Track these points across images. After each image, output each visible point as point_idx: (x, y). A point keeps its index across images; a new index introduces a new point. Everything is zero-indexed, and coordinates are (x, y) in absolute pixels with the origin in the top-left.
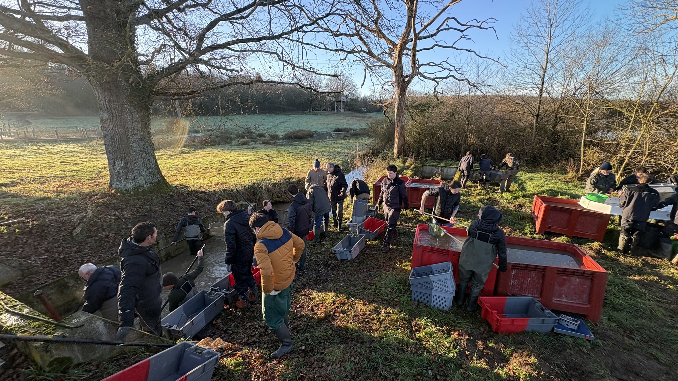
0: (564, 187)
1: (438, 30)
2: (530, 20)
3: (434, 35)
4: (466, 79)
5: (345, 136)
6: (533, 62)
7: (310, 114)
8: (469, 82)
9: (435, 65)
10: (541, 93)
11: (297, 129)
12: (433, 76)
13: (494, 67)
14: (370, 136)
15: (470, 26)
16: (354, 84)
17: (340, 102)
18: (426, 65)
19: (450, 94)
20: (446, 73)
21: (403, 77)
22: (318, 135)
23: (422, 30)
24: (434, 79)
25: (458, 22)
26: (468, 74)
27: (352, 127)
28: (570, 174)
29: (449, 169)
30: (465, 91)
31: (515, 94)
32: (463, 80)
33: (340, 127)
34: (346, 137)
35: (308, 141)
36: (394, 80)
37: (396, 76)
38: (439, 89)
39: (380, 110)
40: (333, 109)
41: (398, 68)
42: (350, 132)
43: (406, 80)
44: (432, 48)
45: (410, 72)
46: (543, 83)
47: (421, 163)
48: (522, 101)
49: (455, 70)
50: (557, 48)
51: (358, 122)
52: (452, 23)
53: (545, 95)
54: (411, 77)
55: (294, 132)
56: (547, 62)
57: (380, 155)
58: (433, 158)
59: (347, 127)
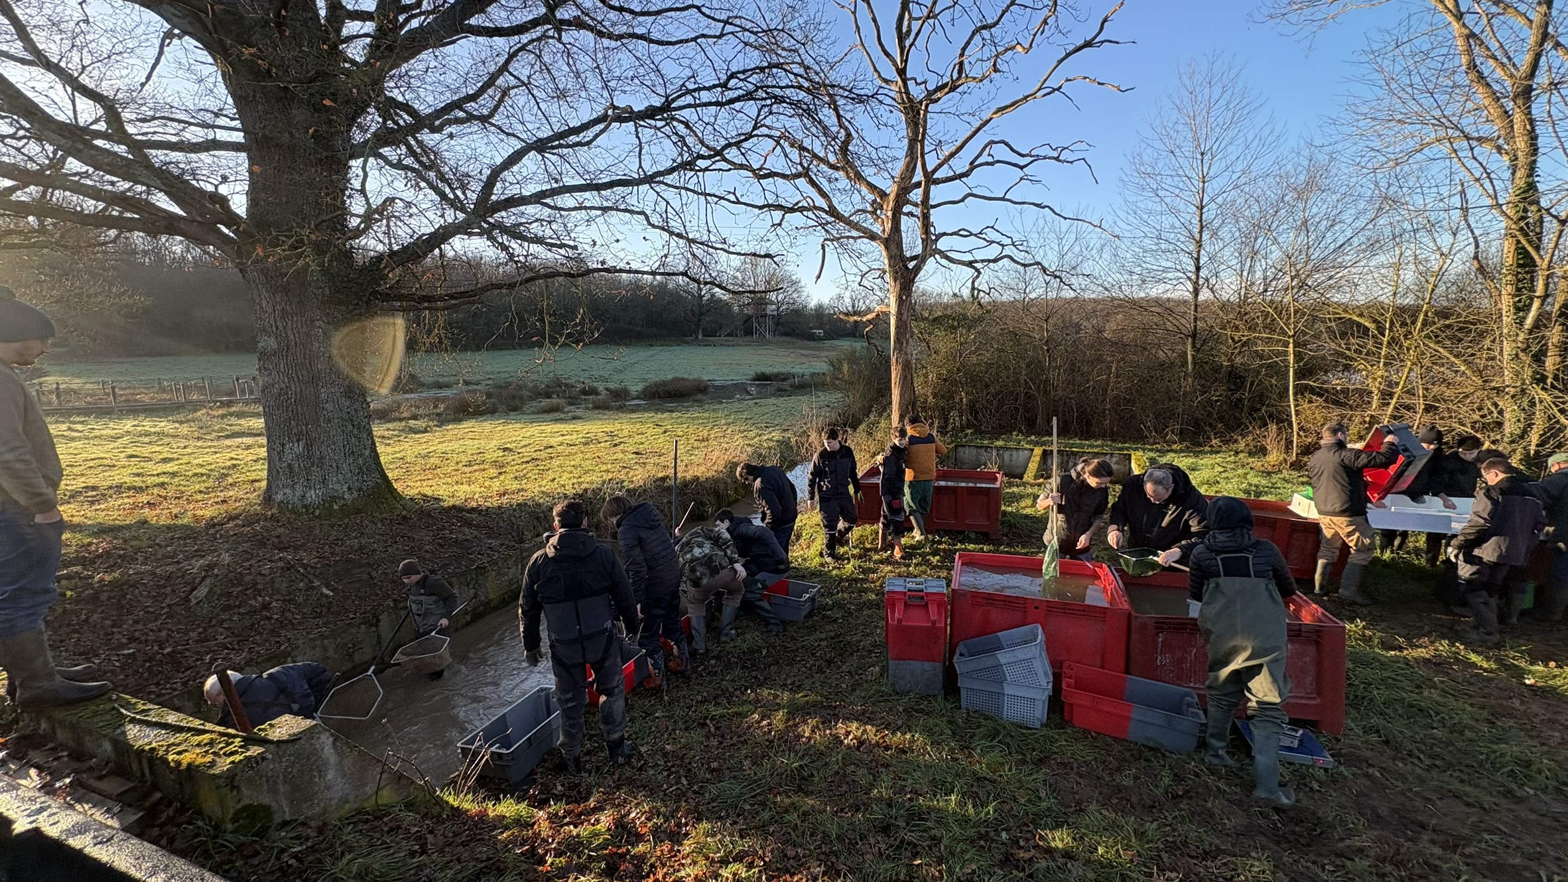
0: (1264, 482)
1: (973, 166)
2: (1158, 144)
3: (966, 175)
4: (1038, 263)
5: (780, 390)
6: (1173, 226)
7: (697, 343)
8: (1044, 270)
9: (971, 234)
10: (1196, 292)
11: (670, 377)
12: (967, 258)
13: (1094, 238)
14: (837, 388)
15: (1038, 158)
16: (794, 278)
17: (765, 316)
18: (951, 234)
19: (1007, 297)
20: (993, 252)
21: (904, 260)
22: (716, 388)
23: (940, 166)
24: (970, 264)
25: (1012, 149)
26: (1042, 252)
27: (793, 371)
28: (1274, 457)
29: (1014, 452)
30: (1038, 288)
31: (1142, 295)
32: (1031, 265)
33: (767, 370)
34: (780, 392)
35: (697, 401)
36: (887, 268)
37: (890, 258)
38: (982, 283)
39: (854, 331)
40: (749, 332)
41: (893, 242)
42: (790, 381)
43: (911, 265)
44: (962, 200)
45: (919, 250)
46: (1198, 268)
47: (952, 442)
48: (1160, 307)
49: (1013, 244)
50: (1220, 200)
51: (804, 360)
52: (1000, 152)
53: (1204, 295)
54: (921, 259)
55: (664, 383)
56: (1202, 227)
57: (861, 428)
58: (979, 432)
59: (783, 370)
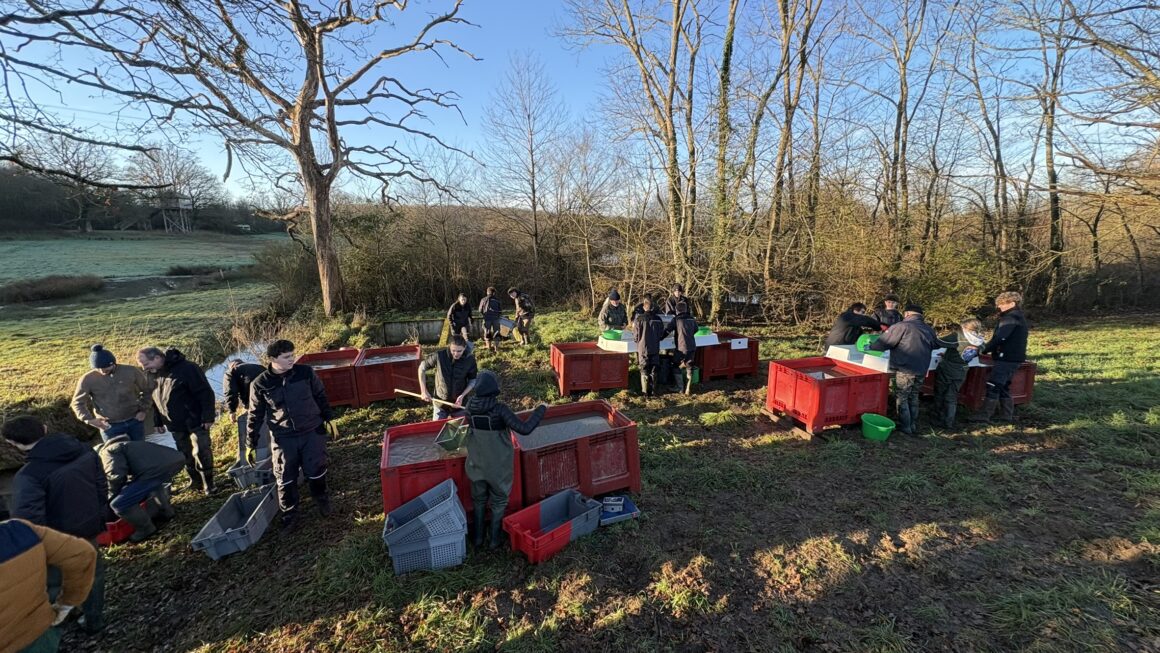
0: (581, 327)
1: (371, 95)
3: (366, 101)
4: (432, 180)
7: (86, 236)
8: (437, 185)
9: (376, 151)
10: (534, 206)
11: (43, 275)
12: (375, 170)
15: (422, 98)
18: (360, 149)
19: (412, 203)
20: (396, 167)
21: (319, 169)
22: (120, 285)
23: (341, 89)
24: (378, 176)
25: (402, 88)
28: (585, 310)
29: (430, 324)
30: (434, 199)
31: (504, 206)
32: (427, 180)
33: (185, 263)
36: (301, 172)
37: (303, 164)
39: (280, 227)
40: (158, 225)
41: (304, 150)
43: (326, 172)
44: (365, 122)
45: (330, 160)
46: (534, 191)
47: (381, 320)
48: (515, 215)
49: (411, 163)
50: (541, 148)
51: (231, 253)
53: (539, 208)
54: (334, 169)
56: (533, 165)
57: (295, 316)
58: (402, 309)
59: (206, 263)
